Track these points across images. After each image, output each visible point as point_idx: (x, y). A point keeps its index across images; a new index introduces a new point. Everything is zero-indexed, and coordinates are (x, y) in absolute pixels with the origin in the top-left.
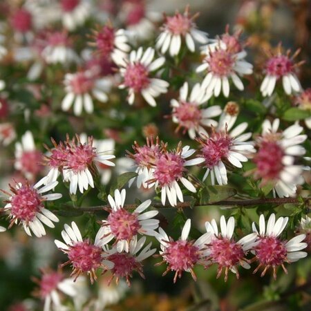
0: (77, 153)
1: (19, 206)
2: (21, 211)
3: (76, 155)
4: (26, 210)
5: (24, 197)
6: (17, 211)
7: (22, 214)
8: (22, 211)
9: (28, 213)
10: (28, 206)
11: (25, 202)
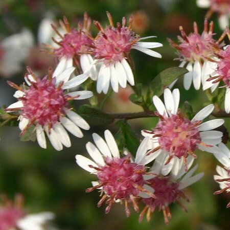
0: (112, 37)
1: (38, 105)
2: (40, 112)
3: (111, 41)
4: (47, 111)
5: (46, 93)
6: (34, 112)
7: (42, 116)
8: (42, 112)
9: (49, 116)
10: (51, 106)
11: (47, 100)
